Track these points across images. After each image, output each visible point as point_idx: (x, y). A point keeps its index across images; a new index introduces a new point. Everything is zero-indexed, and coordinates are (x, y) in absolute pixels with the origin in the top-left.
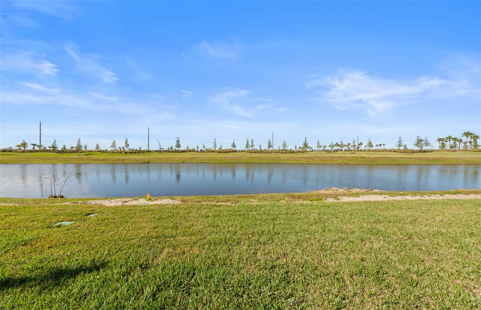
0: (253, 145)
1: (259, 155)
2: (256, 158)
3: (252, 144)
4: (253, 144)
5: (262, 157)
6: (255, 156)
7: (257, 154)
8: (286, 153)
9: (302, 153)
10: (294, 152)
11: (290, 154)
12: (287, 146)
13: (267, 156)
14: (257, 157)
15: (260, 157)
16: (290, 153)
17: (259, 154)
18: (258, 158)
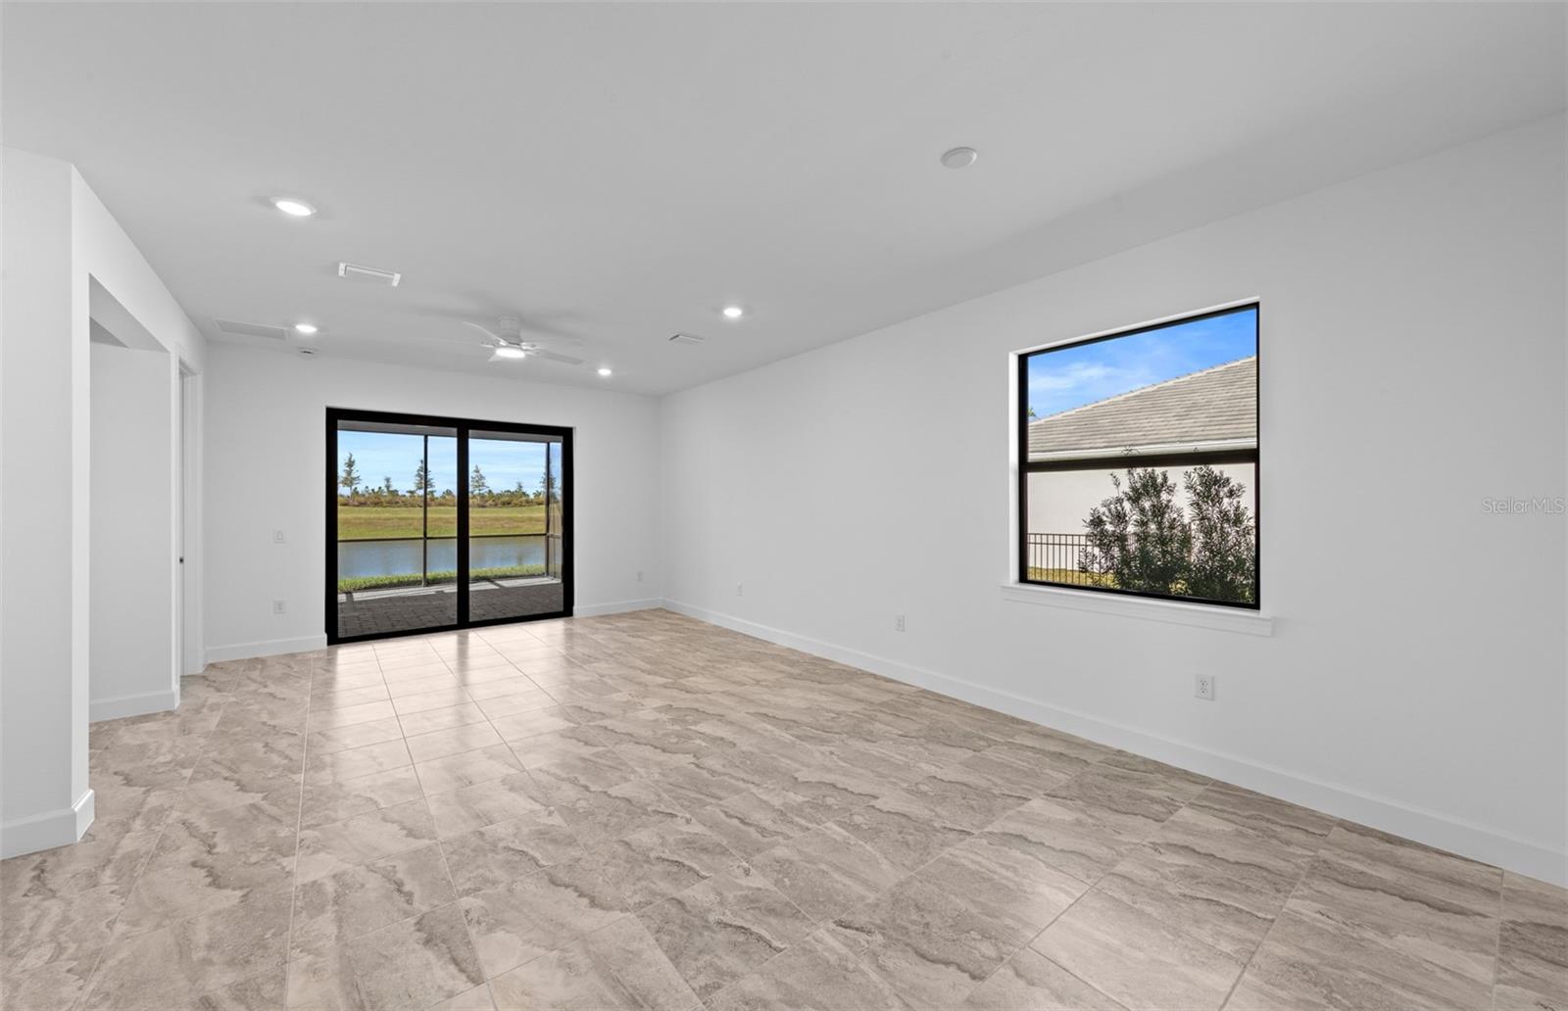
0: (354, 479)
1: (376, 512)
2: (361, 524)
3: (349, 473)
4: (354, 475)
5: (389, 519)
6: (355, 519)
7: (367, 511)
8: (483, 506)
9: (537, 507)
10: (509, 503)
11: (495, 509)
12: (486, 484)
13: (410, 516)
14: (365, 519)
15: (379, 519)
16: (496, 505)
17: (379, 509)
18: (369, 523)
